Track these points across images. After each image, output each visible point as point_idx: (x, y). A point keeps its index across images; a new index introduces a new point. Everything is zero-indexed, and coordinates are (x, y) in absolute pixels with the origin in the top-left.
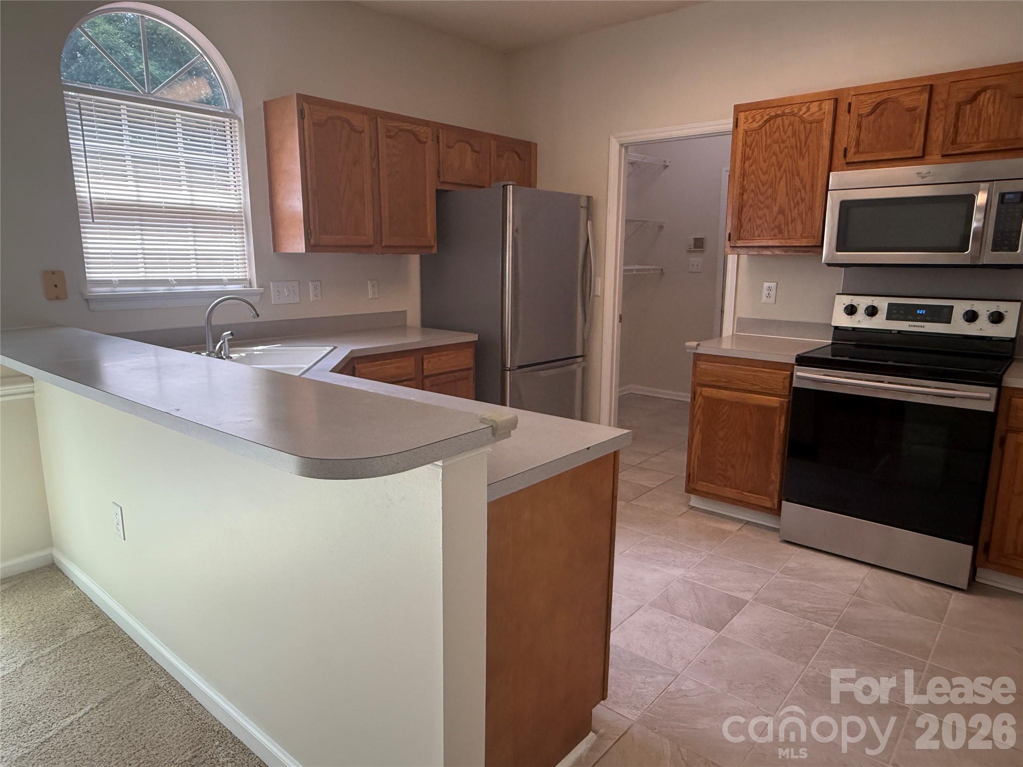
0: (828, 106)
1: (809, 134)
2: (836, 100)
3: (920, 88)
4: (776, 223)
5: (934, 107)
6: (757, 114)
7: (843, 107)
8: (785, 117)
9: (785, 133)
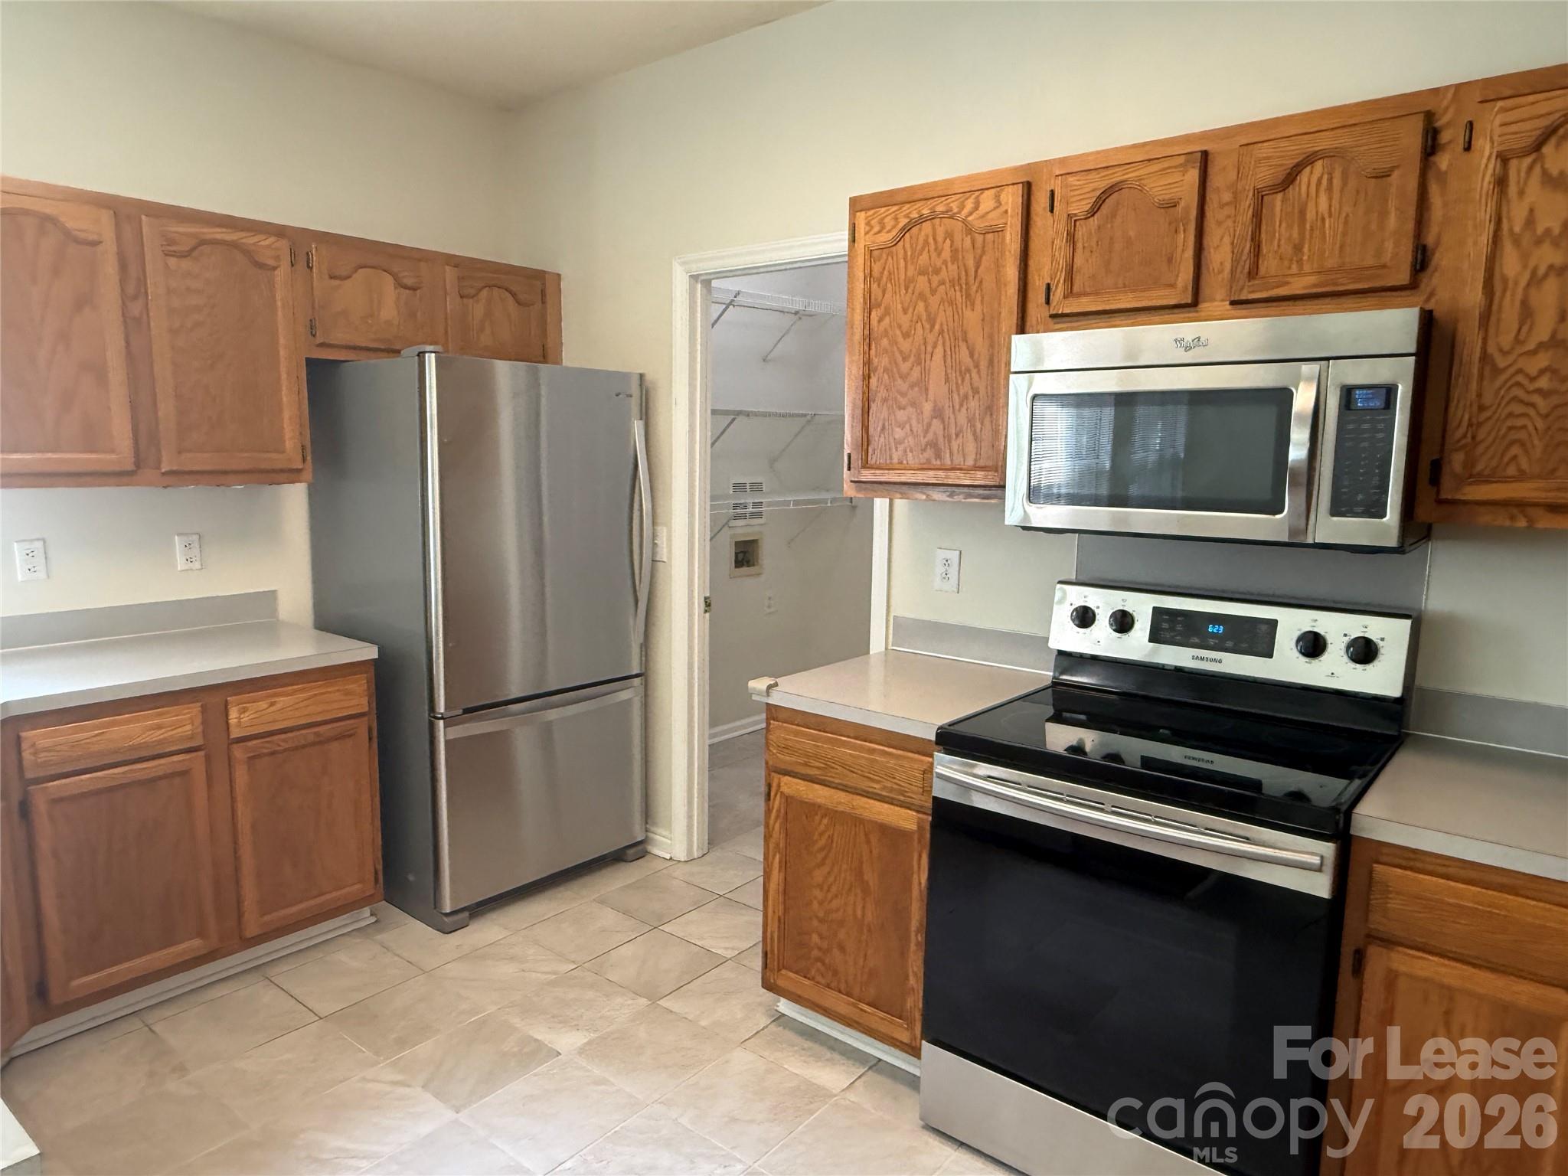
0: (1012, 199)
1: (981, 257)
2: (1028, 187)
3: (1182, 159)
4: (930, 436)
5: (1212, 199)
6: (887, 216)
7: (1040, 202)
8: (937, 221)
9: (939, 255)
